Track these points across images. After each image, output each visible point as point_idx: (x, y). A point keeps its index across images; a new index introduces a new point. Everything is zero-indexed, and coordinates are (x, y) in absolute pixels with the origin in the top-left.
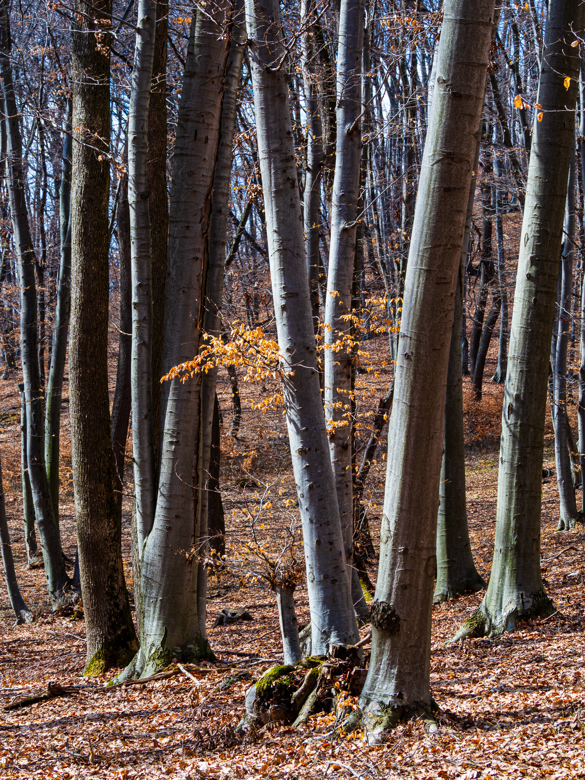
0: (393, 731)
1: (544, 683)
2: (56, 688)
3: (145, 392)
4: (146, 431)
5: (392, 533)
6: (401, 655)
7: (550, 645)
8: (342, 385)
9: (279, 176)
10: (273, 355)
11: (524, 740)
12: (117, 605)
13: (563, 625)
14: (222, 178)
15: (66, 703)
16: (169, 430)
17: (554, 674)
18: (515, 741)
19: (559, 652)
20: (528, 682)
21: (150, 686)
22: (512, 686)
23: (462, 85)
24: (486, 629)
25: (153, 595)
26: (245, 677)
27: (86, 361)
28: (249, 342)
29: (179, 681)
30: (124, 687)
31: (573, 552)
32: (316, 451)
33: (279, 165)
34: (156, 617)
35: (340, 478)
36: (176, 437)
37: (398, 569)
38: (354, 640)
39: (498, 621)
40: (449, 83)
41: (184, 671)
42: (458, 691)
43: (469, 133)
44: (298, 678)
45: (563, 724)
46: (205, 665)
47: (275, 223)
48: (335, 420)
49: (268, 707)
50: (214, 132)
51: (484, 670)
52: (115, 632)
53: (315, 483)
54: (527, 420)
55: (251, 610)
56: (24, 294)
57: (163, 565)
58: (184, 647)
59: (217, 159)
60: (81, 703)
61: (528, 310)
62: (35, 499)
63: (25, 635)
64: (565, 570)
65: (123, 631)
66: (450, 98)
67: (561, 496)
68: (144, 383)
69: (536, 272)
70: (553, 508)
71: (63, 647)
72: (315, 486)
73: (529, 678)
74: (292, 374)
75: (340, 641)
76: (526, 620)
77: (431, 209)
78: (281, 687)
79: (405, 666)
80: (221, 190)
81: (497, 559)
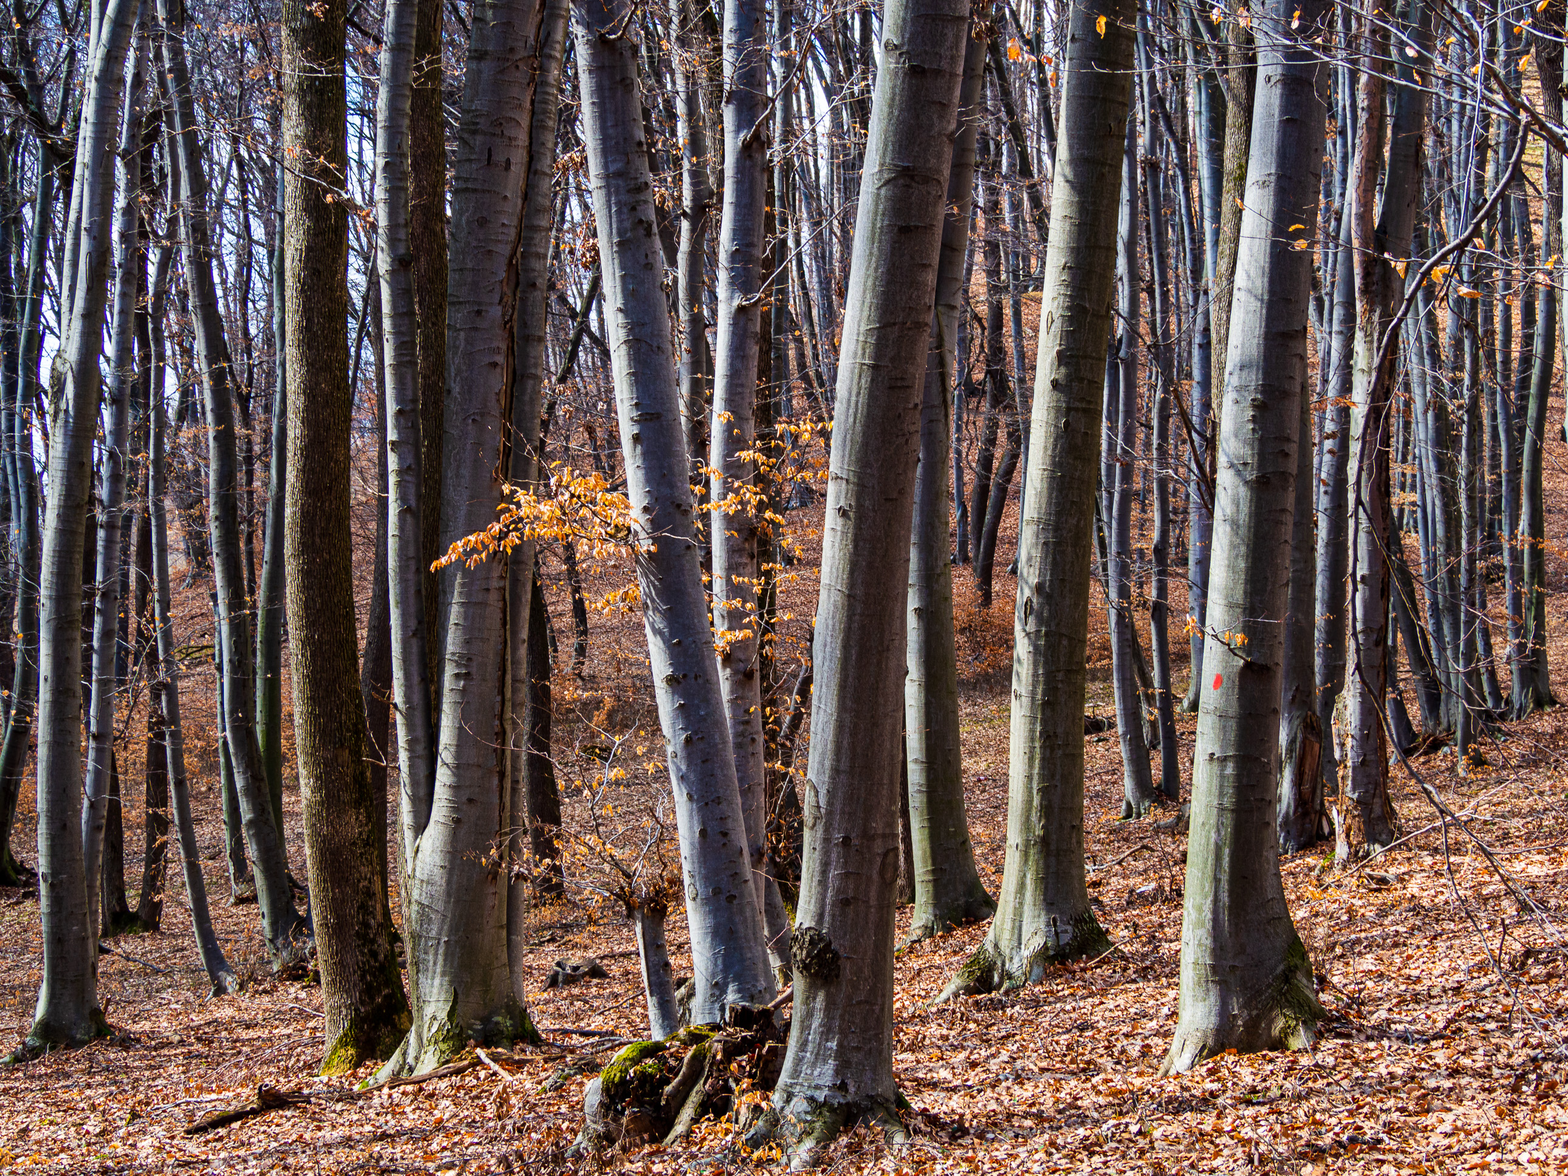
0: (832, 1147)
1: (1088, 1063)
2: (273, 1095)
3: (412, 591)
4: (415, 658)
5: (823, 811)
6: (842, 1017)
7: (1102, 1003)
8: (741, 570)
9: (625, 217)
10: (621, 519)
11: (1050, 1154)
12: (374, 954)
13: (1125, 969)
14: (536, 229)
15: (289, 1120)
16: (453, 654)
17: (1106, 1048)
18: (1036, 1157)
19: (1117, 1013)
20: (1062, 1062)
21: (431, 1087)
22: (1036, 1070)
23: (926, 52)
24: (996, 979)
25: (433, 934)
26: (590, 1068)
27: (313, 542)
28: (579, 497)
29: (478, 1079)
30: (386, 1090)
31: (1147, 854)
32: (696, 678)
33: (624, 198)
34: (439, 970)
35: (741, 728)
36: (466, 666)
37: (833, 873)
38: (768, 996)
39: (1016, 966)
40: (905, 49)
41: (487, 1061)
42: (945, 1080)
43: (940, 134)
44: (672, 1062)
45: (1117, 1126)
46: (523, 1051)
47: (619, 296)
48: (731, 629)
49: (622, 1113)
50: (520, 151)
51: (990, 1046)
52: (372, 998)
53: (695, 732)
54: (1058, 625)
55: (605, 962)
56: (215, 438)
57: (449, 883)
58: (486, 1020)
59: (526, 197)
60: (314, 1120)
61: (1056, 440)
62: (239, 783)
63: (226, 1012)
64: (1131, 882)
65: (386, 996)
66: (905, 74)
67: (1125, 762)
68: (411, 576)
69: (1068, 376)
70: (1114, 783)
71: (290, 1031)
72: (695, 738)
73: (1065, 1055)
74: (652, 548)
75: (743, 998)
76: (1062, 963)
77: (877, 262)
78: (643, 1077)
79: (851, 1037)
80: (533, 249)
81: (1012, 860)
